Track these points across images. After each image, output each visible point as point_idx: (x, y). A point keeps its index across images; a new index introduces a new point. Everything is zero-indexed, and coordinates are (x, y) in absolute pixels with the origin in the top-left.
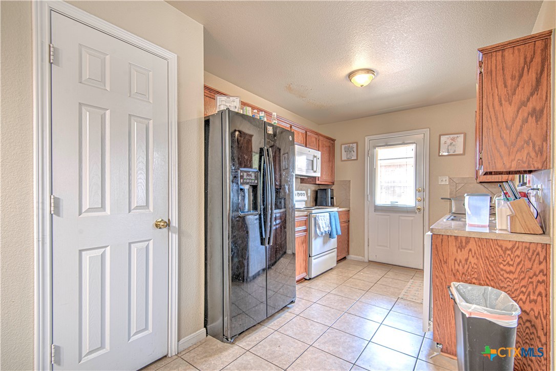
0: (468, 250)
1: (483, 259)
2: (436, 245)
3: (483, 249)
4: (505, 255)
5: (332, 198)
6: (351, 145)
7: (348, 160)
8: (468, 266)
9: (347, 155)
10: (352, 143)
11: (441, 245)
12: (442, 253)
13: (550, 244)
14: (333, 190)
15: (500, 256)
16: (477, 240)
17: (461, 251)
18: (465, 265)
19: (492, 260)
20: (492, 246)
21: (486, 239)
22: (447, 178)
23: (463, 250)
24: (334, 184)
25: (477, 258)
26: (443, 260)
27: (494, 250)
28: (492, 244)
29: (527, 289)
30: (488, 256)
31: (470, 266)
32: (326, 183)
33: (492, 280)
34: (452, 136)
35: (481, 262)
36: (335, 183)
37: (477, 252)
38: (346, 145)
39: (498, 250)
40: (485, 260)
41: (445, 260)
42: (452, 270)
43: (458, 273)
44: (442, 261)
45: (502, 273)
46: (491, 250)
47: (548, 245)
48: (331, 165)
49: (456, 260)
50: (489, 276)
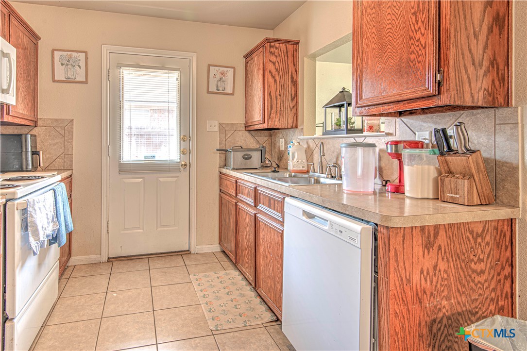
0: (437, 248)
1: (454, 259)
2: (396, 250)
3: (454, 242)
4: (476, 245)
5: (35, 153)
6: (74, 54)
7: (68, 81)
8: (437, 277)
9: (66, 72)
10: (77, 52)
11: (401, 250)
12: (404, 264)
13: (515, 219)
14: (35, 136)
15: (471, 248)
16: (447, 227)
17: (429, 252)
18: (434, 278)
19: (463, 258)
20: (463, 234)
21: (457, 223)
22: (216, 123)
23: (431, 249)
24: (36, 126)
25: (448, 261)
26: (406, 276)
27: (465, 240)
28: (463, 230)
29: (496, 293)
30: (459, 253)
31: (440, 277)
32: (23, 122)
33: (464, 293)
34: (222, 69)
35: (452, 266)
36: (39, 123)
37: (447, 250)
38: (65, 53)
39: (469, 240)
40: (456, 261)
41: (408, 278)
42: (417, 294)
43: (425, 296)
44: (404, 279)
45: (473, 276)
46: (462, 243)
47: (513, 221)
48: (32, 86)
49: (422, 272)
50: (459, 287)
